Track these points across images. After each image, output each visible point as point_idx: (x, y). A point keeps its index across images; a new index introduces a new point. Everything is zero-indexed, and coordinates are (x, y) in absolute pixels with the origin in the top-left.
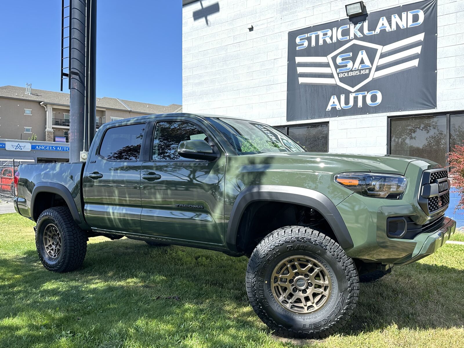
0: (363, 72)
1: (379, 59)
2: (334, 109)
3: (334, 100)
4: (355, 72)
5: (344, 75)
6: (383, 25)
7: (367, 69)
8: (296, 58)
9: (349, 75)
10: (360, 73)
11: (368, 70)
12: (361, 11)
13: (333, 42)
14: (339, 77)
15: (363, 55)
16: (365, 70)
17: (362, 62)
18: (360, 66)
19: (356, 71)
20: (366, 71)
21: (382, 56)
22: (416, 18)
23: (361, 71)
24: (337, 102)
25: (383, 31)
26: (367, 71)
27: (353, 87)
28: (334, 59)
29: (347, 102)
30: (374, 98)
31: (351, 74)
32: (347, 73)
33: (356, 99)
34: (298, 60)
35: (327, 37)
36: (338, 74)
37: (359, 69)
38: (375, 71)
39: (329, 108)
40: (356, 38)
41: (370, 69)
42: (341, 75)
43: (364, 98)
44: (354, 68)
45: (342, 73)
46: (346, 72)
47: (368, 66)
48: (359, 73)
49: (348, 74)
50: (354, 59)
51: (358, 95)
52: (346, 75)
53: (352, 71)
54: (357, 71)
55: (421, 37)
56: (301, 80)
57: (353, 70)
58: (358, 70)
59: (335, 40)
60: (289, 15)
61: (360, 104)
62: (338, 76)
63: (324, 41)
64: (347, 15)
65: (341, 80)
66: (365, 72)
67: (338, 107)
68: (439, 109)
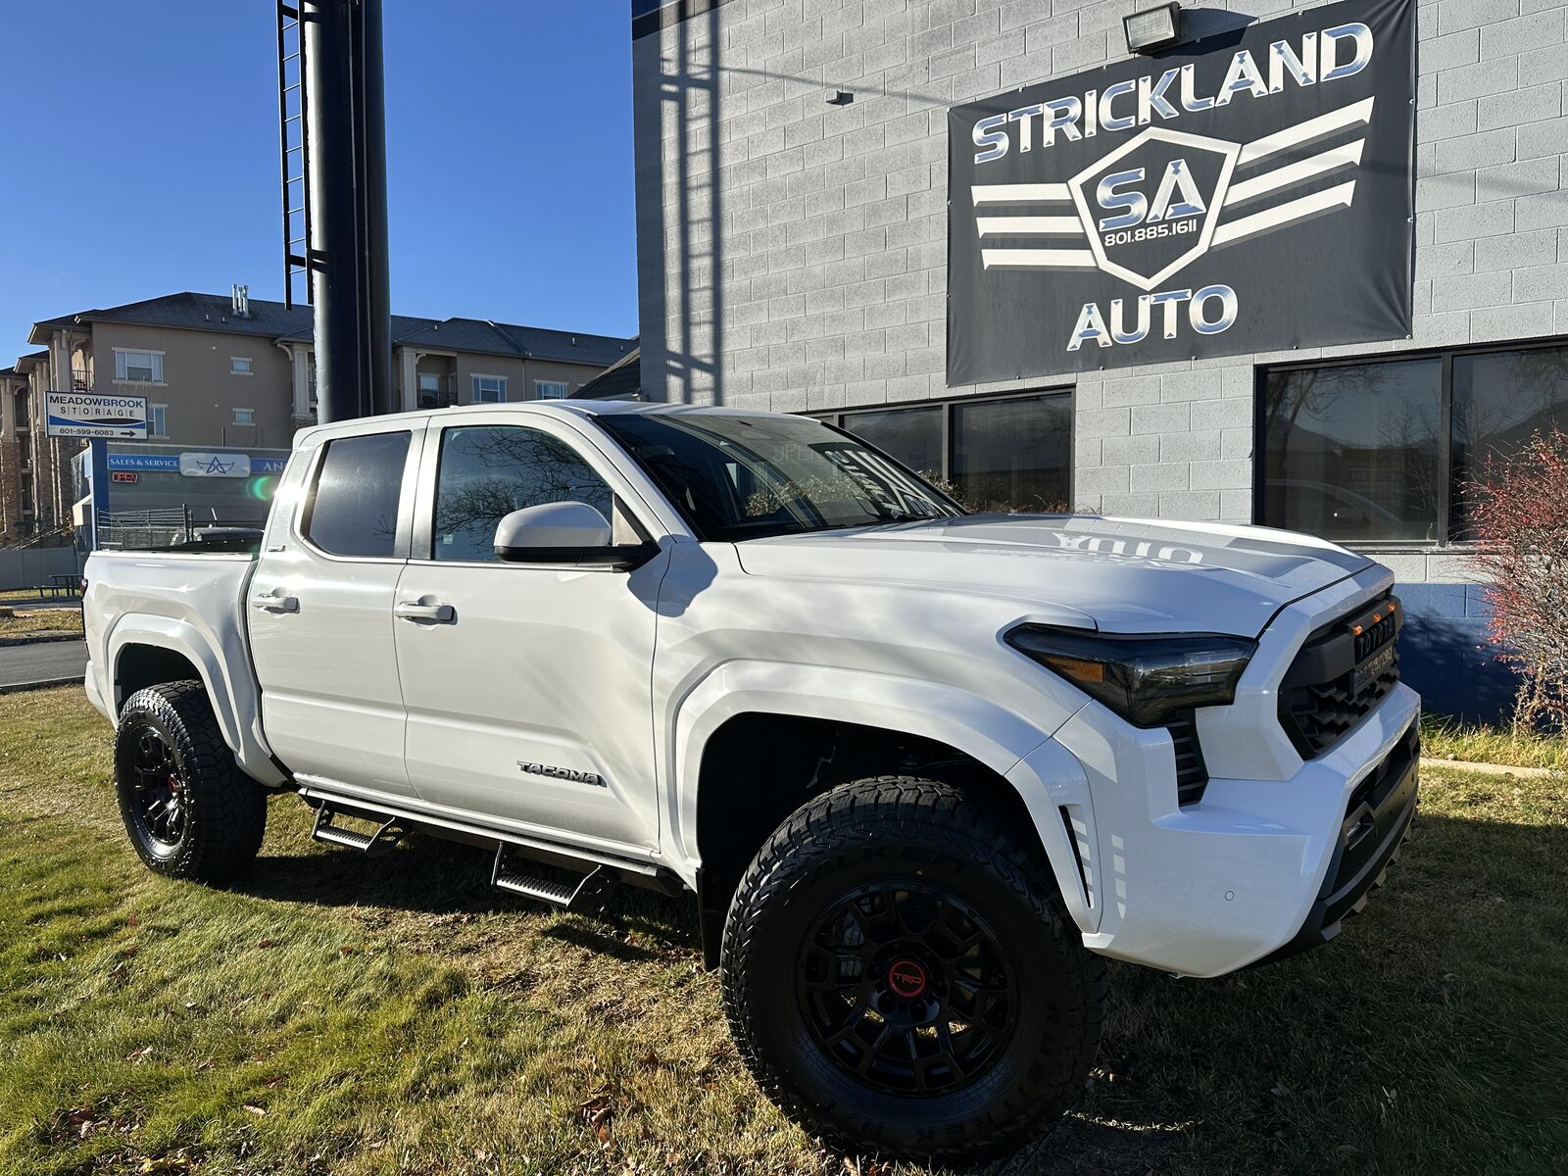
0: (1177, 228)
1: (1230, 186)
2: (1090, 344)
3: (1089, 317)
4: (1155, 228)
5: (1121, 238)
6: (1242, 75)
7: (1192, 218)
8: (974, 189)
9: (1137, 239)
10: (1170, 230)
11: (1195, 221)
12: (1172, 34)
13: (1086, 136)
14: (1107, 244)
15: (1178, 176)
16: (1186, 222)
17: (1176, 196)
18: (1171, 211)
19: (1157, 224)
20: (1187, 225)
21: (1240, 175)
22: (1346, 51)
23: (1174, 224)
24: (1098, 323)
25: (1242, 96)
26: (1193, 226)
27: (1148, 277)
28: (1089, 189)
29: (1130, 323)
30: (1213, 309)
31: (1141, 235)
32: (1129, 233)
33: (1157, 313)
34: (981, 194)
35: (1066, 120)
36: (1102, 236)
37: (1166, 218)
38: (1218, 224)
39: (1075, 342)
40: (1157, 120)
41: (1201, 219)
42: (1112, 240)
43: (1183, 309)
44: (1151, 216)
45: (1116, 232)
46: (1125, 230)
47: (1195, 209)
48: (1166, 231)
49: (1133, 236)
50: (1150, 189)
51: (1166, 300)
52: (1127, 237)
53: (1144, 225)
54: (1160, 227)
55: (1362, 111)
56: (991, 257)
57: (1147, 221)
58: (1164, 221)
59: (1091, 130)
60: (952, 58)
61: (1170, 328)
62: (1103, 241)
63: (1060, 134)
64: (1129, 47)
65: (1113, 254)
66: (1185, 227)
67: (1103, 339)
68: (1420, 339)
